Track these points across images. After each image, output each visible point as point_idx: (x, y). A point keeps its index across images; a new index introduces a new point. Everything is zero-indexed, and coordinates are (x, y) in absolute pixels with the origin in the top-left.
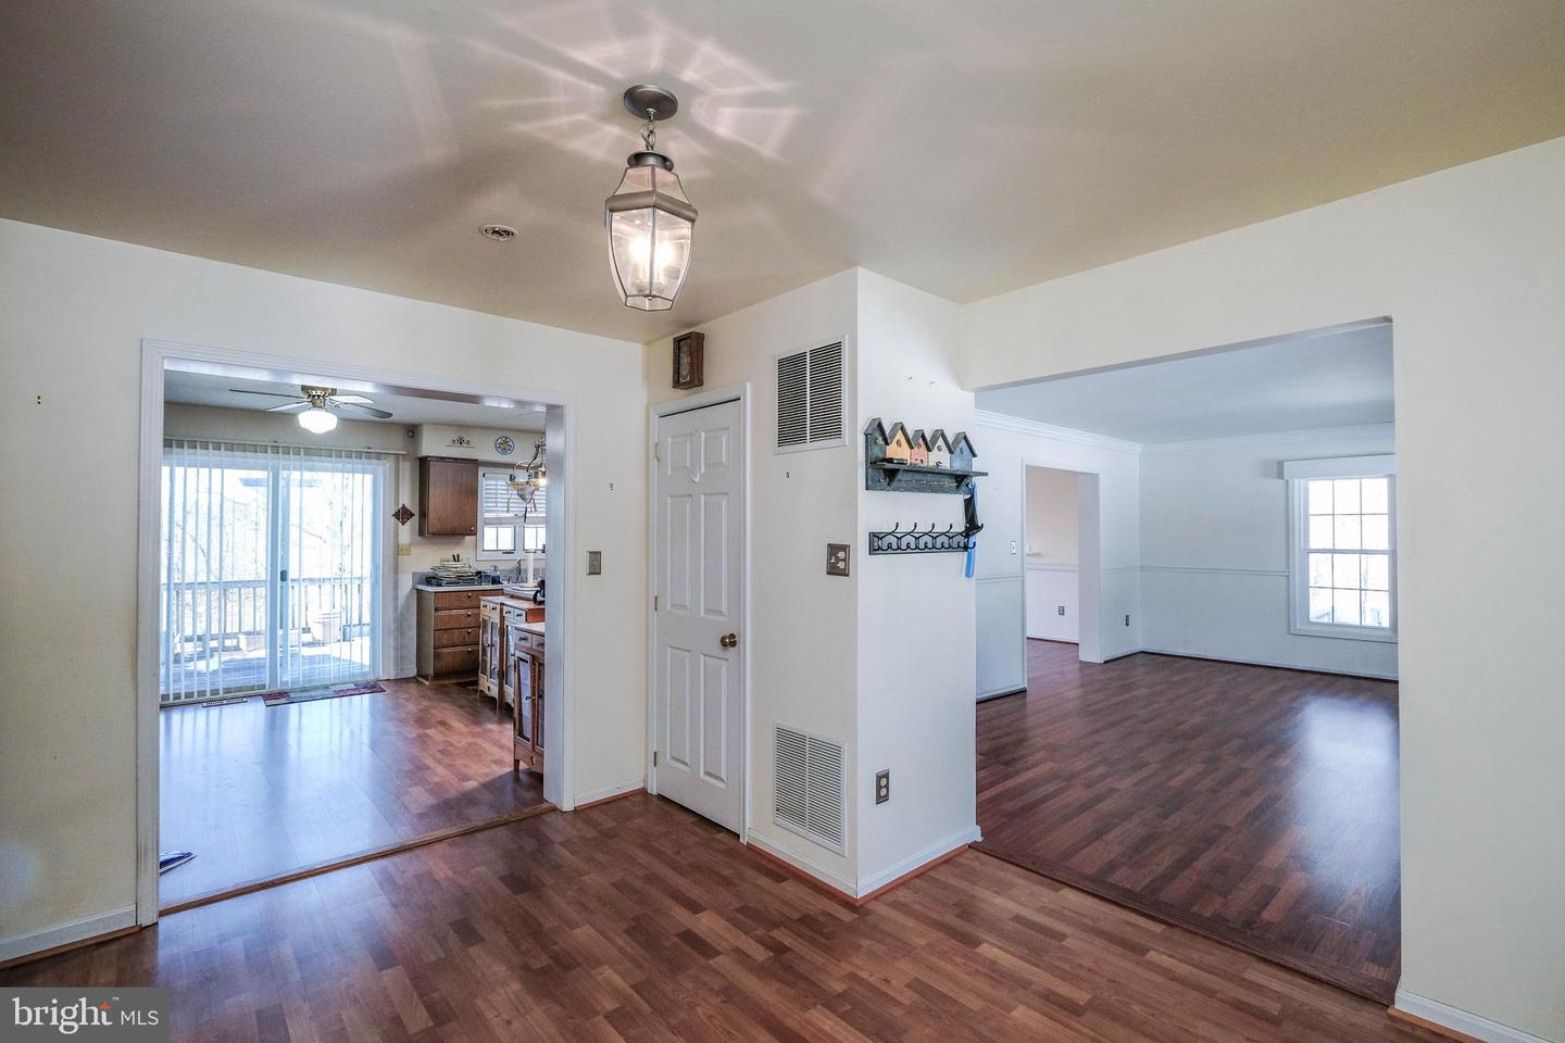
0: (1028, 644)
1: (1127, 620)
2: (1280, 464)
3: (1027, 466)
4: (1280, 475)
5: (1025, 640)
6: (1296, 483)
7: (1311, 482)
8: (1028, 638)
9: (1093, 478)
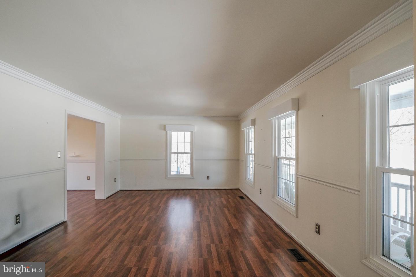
0: (68, 194)
1: (115, 180)
2: (165, 126)
3: (68, 115)
4: (165, 129)
5: (66, 192)
6: (169, 132)
7: (172, 132)
8: (67, 191)
9: (103, 125)
